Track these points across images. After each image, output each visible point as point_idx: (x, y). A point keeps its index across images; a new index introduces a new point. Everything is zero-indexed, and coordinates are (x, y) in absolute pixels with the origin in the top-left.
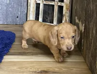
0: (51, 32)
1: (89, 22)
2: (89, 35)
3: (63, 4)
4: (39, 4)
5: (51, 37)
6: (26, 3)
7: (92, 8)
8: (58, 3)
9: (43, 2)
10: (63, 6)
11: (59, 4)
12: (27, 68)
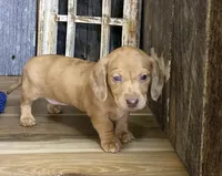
0: (94, 73)
1: (180, 54)
2: (183, 84)
3: (121, 22)
4: (65, 23)
5: (95, 84)
6: (34, 23)
7: (186, 17)
8: (108, 21)
9: (73, 18)
10: (121, 27)
11: (113, 22)
12: (29, 170)
